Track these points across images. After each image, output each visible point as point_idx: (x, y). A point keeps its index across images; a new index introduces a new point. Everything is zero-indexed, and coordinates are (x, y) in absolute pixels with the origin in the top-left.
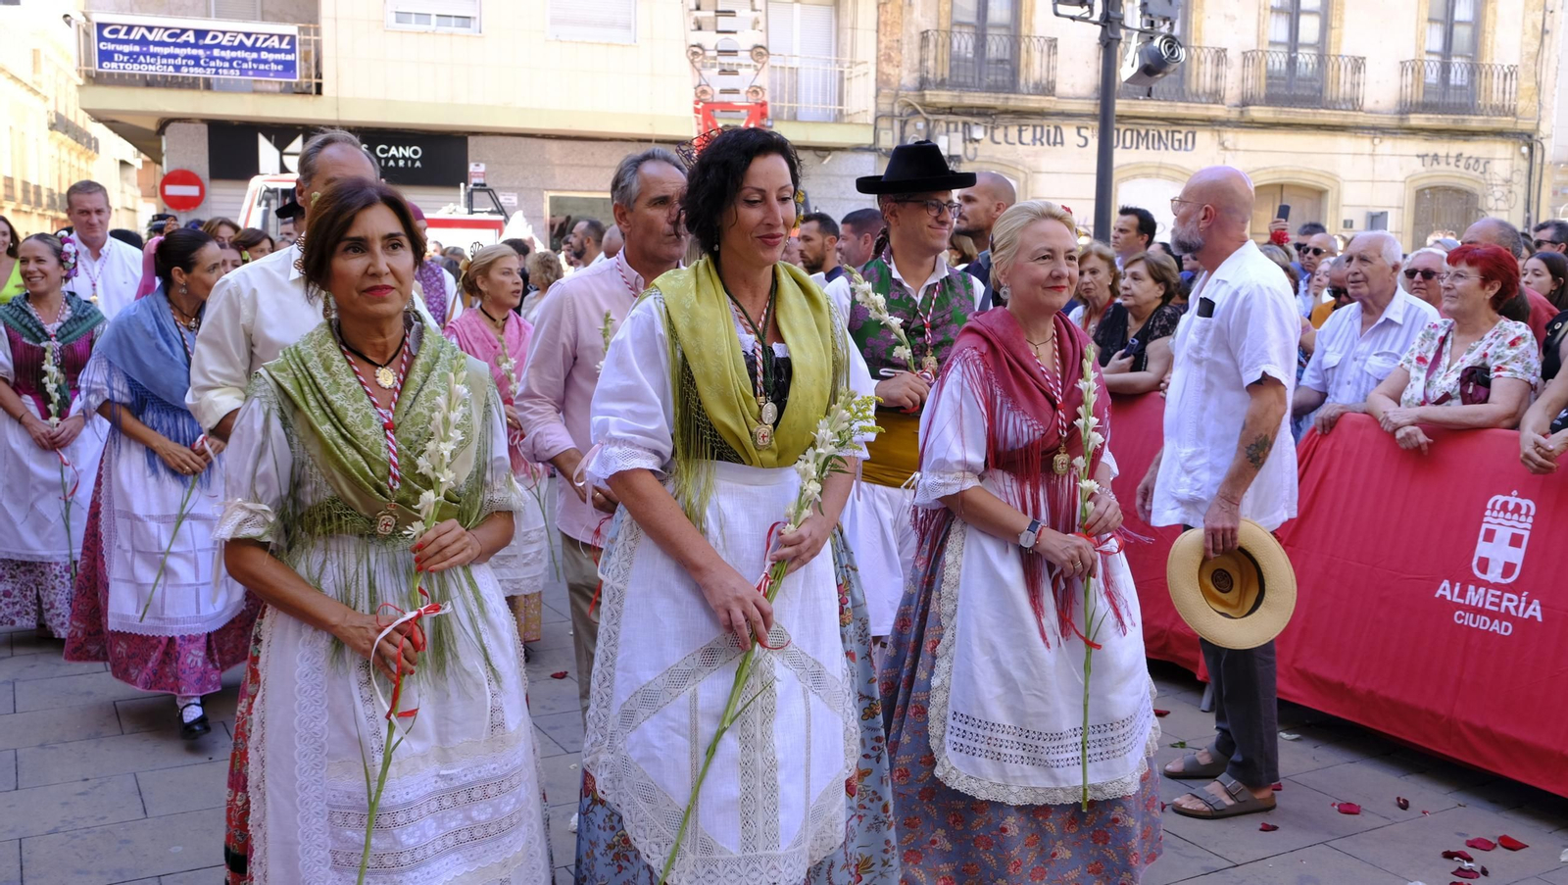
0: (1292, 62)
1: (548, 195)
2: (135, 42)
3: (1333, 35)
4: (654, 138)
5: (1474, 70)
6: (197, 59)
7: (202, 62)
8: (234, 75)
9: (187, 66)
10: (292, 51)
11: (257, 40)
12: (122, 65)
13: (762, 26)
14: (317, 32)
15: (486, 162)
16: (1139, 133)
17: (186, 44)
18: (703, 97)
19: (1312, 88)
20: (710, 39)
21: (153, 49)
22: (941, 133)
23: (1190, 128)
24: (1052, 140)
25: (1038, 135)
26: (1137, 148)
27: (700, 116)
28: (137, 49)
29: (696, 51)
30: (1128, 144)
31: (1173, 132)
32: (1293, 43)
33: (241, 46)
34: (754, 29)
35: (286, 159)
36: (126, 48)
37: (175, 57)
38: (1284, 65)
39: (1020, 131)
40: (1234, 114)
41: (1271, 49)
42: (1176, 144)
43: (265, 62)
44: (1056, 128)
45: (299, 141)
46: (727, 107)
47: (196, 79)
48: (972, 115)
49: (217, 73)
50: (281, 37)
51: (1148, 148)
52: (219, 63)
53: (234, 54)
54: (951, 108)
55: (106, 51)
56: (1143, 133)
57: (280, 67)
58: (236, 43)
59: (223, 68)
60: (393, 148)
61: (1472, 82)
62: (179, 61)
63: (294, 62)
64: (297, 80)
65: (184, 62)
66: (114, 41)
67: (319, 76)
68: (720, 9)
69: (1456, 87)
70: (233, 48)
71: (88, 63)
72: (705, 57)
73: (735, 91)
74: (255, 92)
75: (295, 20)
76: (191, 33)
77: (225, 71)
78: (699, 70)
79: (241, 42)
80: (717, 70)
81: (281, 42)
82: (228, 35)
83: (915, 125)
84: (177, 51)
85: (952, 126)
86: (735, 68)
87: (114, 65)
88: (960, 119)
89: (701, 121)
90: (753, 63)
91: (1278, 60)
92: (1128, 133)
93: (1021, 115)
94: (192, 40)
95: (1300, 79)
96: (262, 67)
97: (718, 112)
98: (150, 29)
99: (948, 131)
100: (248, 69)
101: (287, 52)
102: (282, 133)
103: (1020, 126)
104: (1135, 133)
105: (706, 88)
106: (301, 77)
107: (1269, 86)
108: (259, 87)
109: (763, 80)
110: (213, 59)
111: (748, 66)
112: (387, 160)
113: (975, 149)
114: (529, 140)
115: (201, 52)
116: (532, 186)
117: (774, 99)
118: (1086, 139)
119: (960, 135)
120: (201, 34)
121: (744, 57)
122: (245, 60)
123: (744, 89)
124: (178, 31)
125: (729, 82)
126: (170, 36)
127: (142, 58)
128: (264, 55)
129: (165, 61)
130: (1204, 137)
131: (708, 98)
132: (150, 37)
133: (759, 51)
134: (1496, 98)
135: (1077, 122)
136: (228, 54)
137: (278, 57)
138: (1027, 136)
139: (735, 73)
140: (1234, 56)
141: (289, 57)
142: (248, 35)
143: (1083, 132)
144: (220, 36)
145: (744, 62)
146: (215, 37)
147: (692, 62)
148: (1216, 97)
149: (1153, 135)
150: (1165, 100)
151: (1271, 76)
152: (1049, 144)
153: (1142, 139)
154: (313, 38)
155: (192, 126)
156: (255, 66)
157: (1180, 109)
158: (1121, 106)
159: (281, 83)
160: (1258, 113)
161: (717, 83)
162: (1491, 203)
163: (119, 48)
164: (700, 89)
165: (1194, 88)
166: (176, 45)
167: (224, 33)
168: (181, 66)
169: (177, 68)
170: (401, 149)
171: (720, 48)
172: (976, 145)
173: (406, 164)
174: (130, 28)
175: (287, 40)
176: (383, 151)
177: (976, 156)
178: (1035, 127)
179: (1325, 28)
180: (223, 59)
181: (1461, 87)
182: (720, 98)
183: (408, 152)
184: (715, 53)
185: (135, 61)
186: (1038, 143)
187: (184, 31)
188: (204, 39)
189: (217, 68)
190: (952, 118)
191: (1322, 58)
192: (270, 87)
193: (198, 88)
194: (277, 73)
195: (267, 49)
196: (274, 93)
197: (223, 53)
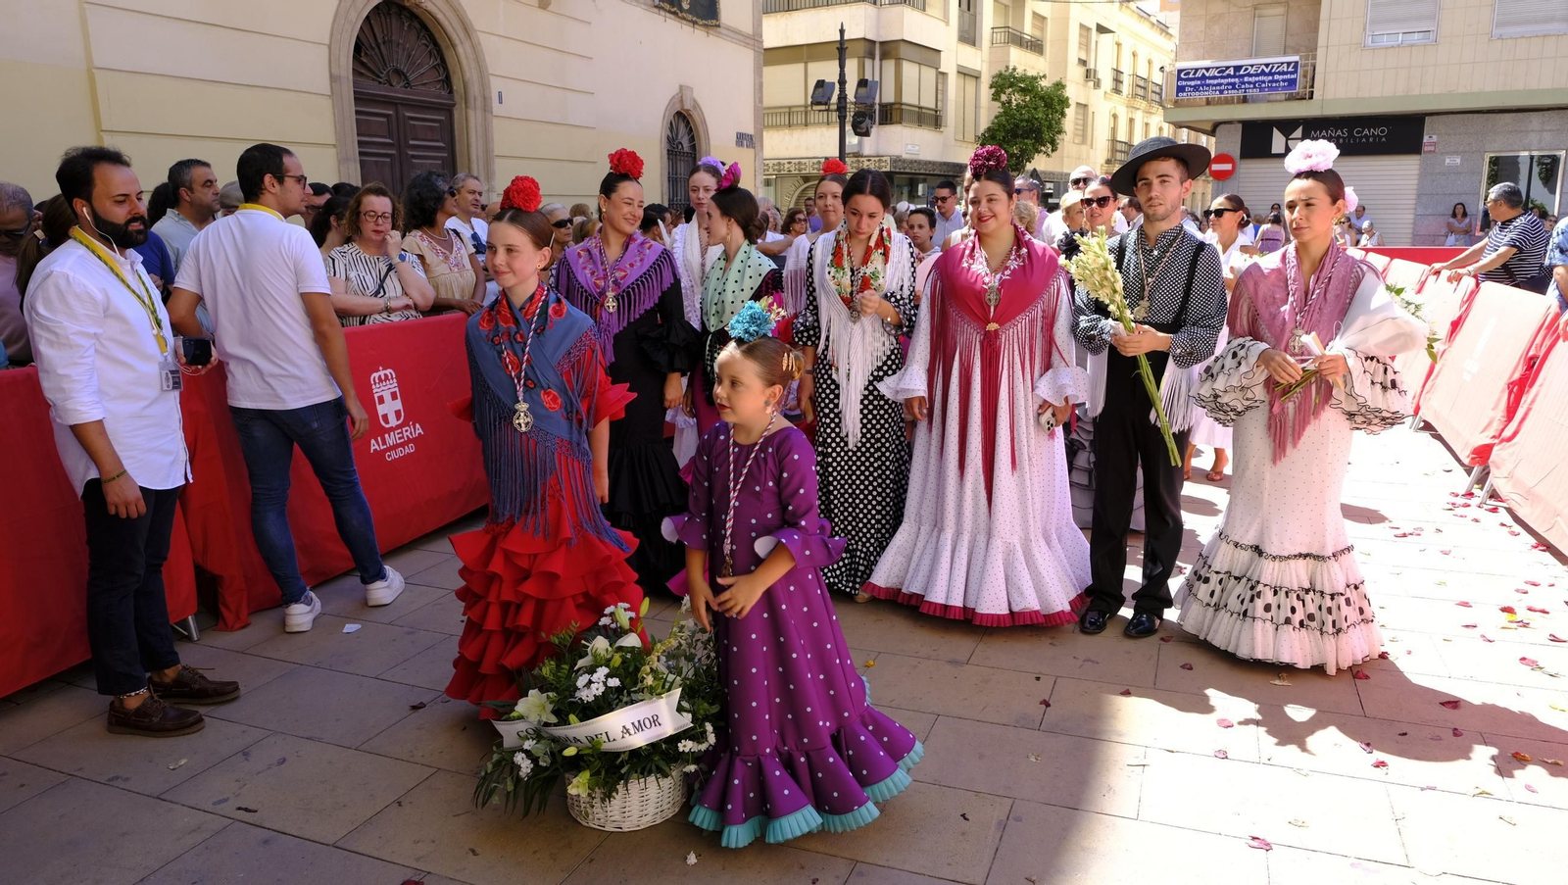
1: (1488, 156)
2: (1198, 79)
6: (1234, 84)
7: (1236, 86)
8: (1256, 92)
9: (1228, 89)
11: (1273, 67)
12: (1190, 94)
14: (1314, 57)
15: (1438, 135)
17: (1229, 76)
21: (1208, 82)
28: (1199, 82)
33: (1263, 73)
35: (1289, 142)
36: (1193, 83)
37: (1220, 85)
43: (1277, 81)
45: (1300, 130)
47: (1233, 97)
49: (1245, 92)
50: (1289, 64)
52: (1247, 86)
53: (1257, 79)
55: (1182, 86)
57: (1286, 84)
58: (1259, 71)
59: (1249, 89)
60: (1365, 129)
62: (1223, 87)
63: (1296, 79)
64: (1298, 91)
65: (1226, 87)
66: (1185, 80)
67: (1312, 86)
70: (1257, 75)
71: (1171, 95)
74: (1269, 102)
75: (1296, 52)
76: (1232, 69)
77: (1251, 90)
79: (1263, 70)
81: (1288, 67)
82: (1255, 67)
84: (1222, 81)
87: (1185, 94)
94: (1232, 73)
96: (1274, 85)
98: (1207, 69)
100: (1265, 87)
101: (1291, 73)
102: (1287, 126)
106: (1300, 89)
108: (1272, 97)
110: (1244, 83)
112: (1362, 138)
115: (1237, 80)
116: (1474, 149)
120: (1237, 68)
122: (1264, 82)
124: (1224, 68)
126: (1218, 73)
127: (1201, 88)
128: (1276, 77)
129: (1214, 88)
132: (1207, 75)
136: (1253, 79)
137: (1285, 77)
141: (1293, 77)
142: (1267, 65)
144: (1250, 68)
146: (1246, 69)
154: (1311, 61)
155: (1232, 126)
156: (1270, 85)
159: (1286, 94)
163: (1188, 83)
166: (1222, 77)
167: (1252, 66)
168: (1224, 90)
169: (1221, 92)
170: (1372, 130)
173: (1374, 140)
174: (1196, 70)
175: (1293, 64)
176: (1360, 133)
180: (1249, 83)
183: (1377, 132)
185: (1197, 91)
187: (1228, 68)
188: (1240, 70)
189: (1245, 89)
192: (1278, 97)
193: (1233, 103)
194: (1284, 88)
195: (1279, 73)
196: (1281, 101)
197: (1250, 79)
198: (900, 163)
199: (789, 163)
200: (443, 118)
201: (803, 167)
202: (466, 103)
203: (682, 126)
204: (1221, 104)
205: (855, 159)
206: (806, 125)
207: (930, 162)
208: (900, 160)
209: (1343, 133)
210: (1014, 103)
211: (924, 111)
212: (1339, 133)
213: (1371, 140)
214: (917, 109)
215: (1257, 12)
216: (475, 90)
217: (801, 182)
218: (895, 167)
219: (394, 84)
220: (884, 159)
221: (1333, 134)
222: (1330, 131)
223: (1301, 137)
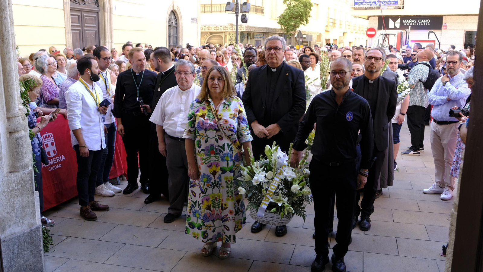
1: (465, 31)
7: (376, 3)
8: (383, 5)
9: (373, 4)
12: (359, 5)
15: (448, 23)
28: (362, 1)
35: (395, 24)
45: (399, 20)
47: (376, 7)
49: (379, 5)
52: (380, 3)
53: (384, 0)
55: (356, 2)
60: (423, 20)
62: (371, 3)
63: (397, 1)
67: (403, 4)
71: (352, 5)
84: (371, 1)
87: (357, 5)
96: (390, 3)
102: (395, 18)
106: (399, 5)
108: (389, 8)
112: (421, 23)
114: (461, 16)
116: (460, 29)
122: (386, 2)
127: (363, 3)
128: (391, 0)
129: (368, 3)
137: (393, 0)
155: (375, 17)
156: (388, 3)
159: (394, 7)
163: (359, 1)
168: (371, 4)
169: (371, 5)
170: (425, 20)
176: (420, 21)
183: (427, 21)
185: (362, 4)
192: (391, 7)
193: (375, 9)
194: (393, 4)
196: (392, 9)
198: (249, 28)
199: (205, 27)
200: (95, 16)
201: (210, 28)
202: (104, 10)
203: (173, 16)
204: (371, 9)
205: (231, 26)
206: (211, 12)
207: (260, 28)
208: (249, 27)
209: (414, 21)
210: (292, 5)
211: (257, 7)
213: (424, 24)
214: (255, 7)
216: (107, 5)
217: (209, 34)
218: (247, 30)
219: (80, 3)
220: (242, 26)
221: (411, 22)
222: (410, 21)
223: (399, 22)
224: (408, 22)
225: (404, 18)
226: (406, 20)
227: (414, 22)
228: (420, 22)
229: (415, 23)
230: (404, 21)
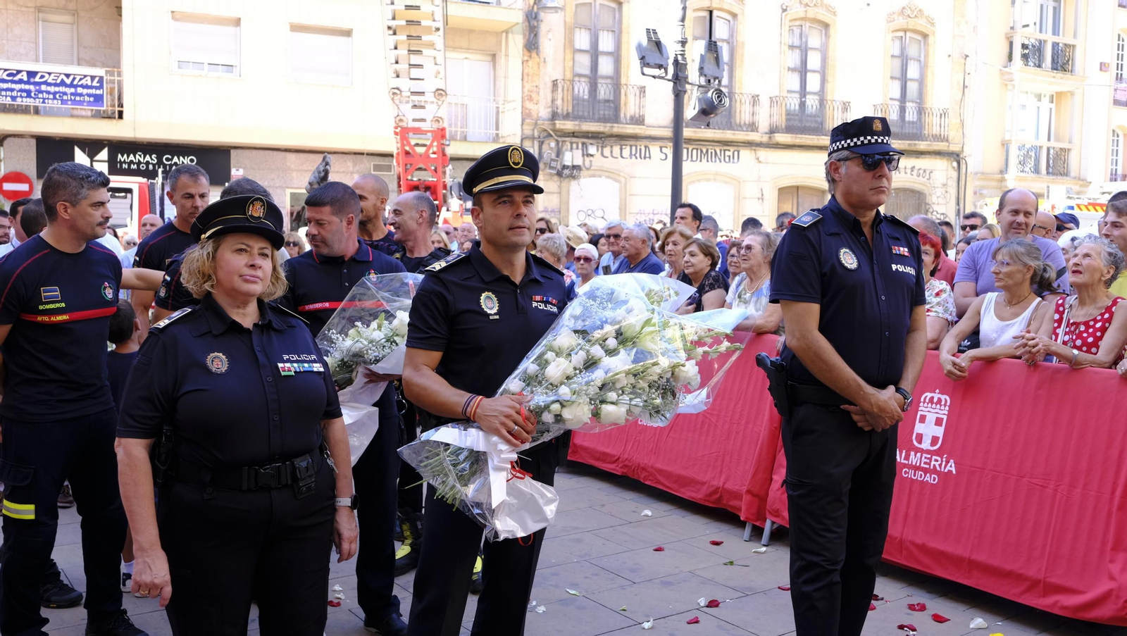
0: (803, 105)
1: (289, 191)
3: (829, 87)
4: (365, 152)
5: (921, 111)
6: (28, 92)
7: (33, 94)
8: (56, 104)
9: (21, 97)
10: (101, 87)
11: (74, 79)
13: (442, 75)
14: (119, 74)
15: (244, 168)
16: (702, 151)
17: (21, 81)
18: (400, 124)
19: (816, 122)
20: (405, 84)
22: (566, 150)
23: (736, 148)
24: (643, 156)
25: (634, 152)
26: (701, 161)
27: (399, 137)
29: (396, 91)
30: (694, 158)
31: (725, 150)
32: (803, 92)
33: (63, 83)
34: (436, 77)
35: (94, 164)
37: (12, 90)
38: (797, 107)
39: (621, 149)
40: (765, 139)
41: (789, 95)
42: (727, 159)
43: (81, 95)
44: (646, 147)
45: (105, 151)
46: (417, 131)
47: (30, 106)
48: (588, 138)
49: (44, 102)
50: (93, 78)
51: (708, 161)
52: (45, 95)
53: (57, 89)
54: (573, 133)
56: (704, 151)
57: (92, 99)
58: (58, 81)
59: (48, 99)
60: (176, 157)
61: (920, 119)
62: (14, 94)
63: (102, 96)
64: (104, 108)
65: (19, 94)
67: (121, 105)
68: (411, 63)
69: (909, 122)
70: (56, 85)
72: (402, 96)
73: (423, 120)
74: (72, 116)
75: (103, 65)
76: (25, 74)
77: (50, 101)
78: (397, 105)
79: (62, 79)
80: (411, 104)
81: (92, 81)
82: (53, 75)
83: (549, 144)
84: (14, 86)
85: (574, 146)
86: (423, 104)
88: (580, 141)
89: (399, 140)
90: (435, 100)
91: (794, 103)
92: (695, 151)
93: (622, 138)
94: (25, 78)
95: (808, 116)
96: (78, 98)
97: (411, 135)
99: (572, 149)
100: (68, 100)
101: (96, 88)
103: (621, 146)
104: (699, 151)
105: (402, 118)
106: (107, 106)
107: (787, 120)
108: (75, 112)
109: (442, 113)
110: (42, 92)
111: (433, 102)
112: (171, 166)
113: (591, 161)
114: (275, 153)
115: (32, 87)
116: (277, 185)
117: (450, 125)
118: (666, 155)
119: (580, 152)
120: (32, 74)
121: (429, 97)
122: (65, 94)
123: (429, 118)
124: (15, 72)
125: (419, 113)
126: (8, 75)
128: (80, 90)
129: (4, 93)
130: (745, 154)
131: (404, 124)
133: (440, 93)
134: (936, 131)
135: (660, 143)
136: (52, 89)
137: (90, 91)
138: (626, 152)
139: (423, 107)
140: (764, 100)
141: (98, 92)
142: (68, 76)
143: (664, 150)
144: (47, 76)
145: (429, 100)
146: (42, 77)
147: (393, 99)
148: (753, 127)
149: (711, 153)
150: (719, 129)
151: (789, 114)
152: (641, 158)
153: (703, 155)
154: (116, 78)
155: (25, 140)
156: (73, 98)
157: (729, 135)
158: (687, 132)
159: (92, 110)
160: (781, 138)
161: (410, 115)
162: (934, 199)
164: (398, 118)
165: (738, 121)
166: (13, 82)
167: (50, 74)
168: (17, 97)
169: (14, 98)
170: (181, 158)
171: (412, 90)
172: (591, 158)
175: (97, 79)
176: (167, 159)
177: (591, 166)
178: (631, 146)
179: (823, 81)
180: (48, 93)
181: (913, 122)
182: (412, 125)
184: (409, 94)
186: (634, 157)
187: (19, 72)
188: (34, 77)
189: (44, 99)
190: (574, 140)
191: (822, 102)
192: (84, 113)
193: (29, 113)
194: (89, 103)
195: (82, 86)
196: (87, 117)
197: (49, 89)
204: (13, 112)
209: (152, 159)
212: (148, 158)
215: (41, 15)
221: (142, 160)
222: (137, 156)
223: (106, 158)
224: (133, 159)
225: (118, 147)
226: (125, 156)
227: (149, 159)
228: (170, 162)
229: (154, 165)
230: (120, 156)
